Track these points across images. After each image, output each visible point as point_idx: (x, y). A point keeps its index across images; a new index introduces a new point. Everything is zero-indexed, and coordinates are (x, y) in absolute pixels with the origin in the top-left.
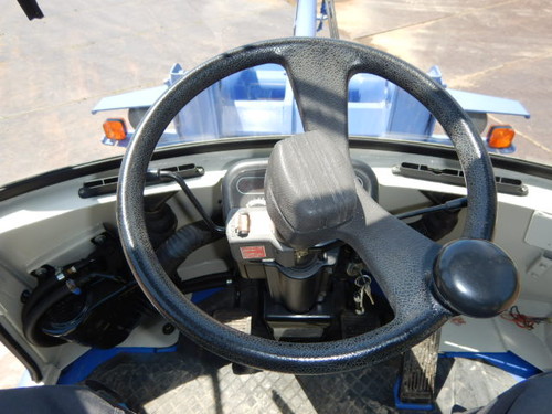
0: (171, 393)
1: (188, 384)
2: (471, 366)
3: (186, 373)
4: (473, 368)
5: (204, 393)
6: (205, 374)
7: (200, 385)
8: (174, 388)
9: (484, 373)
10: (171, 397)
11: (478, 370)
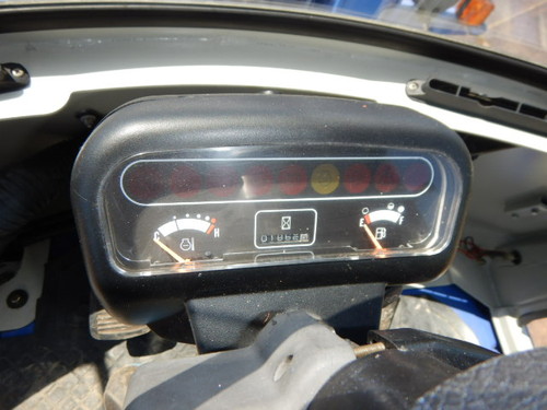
0: (34, 398)
1: (61, 381)
2: (415, 305)
3: (55, 365)
4: (418, 307)
5: (87, 391)
6: (87, 362)
7: (80, 380)
8: (37, 390)
9: (428, 311)
10: (34, 406)
11: (423, 308)
